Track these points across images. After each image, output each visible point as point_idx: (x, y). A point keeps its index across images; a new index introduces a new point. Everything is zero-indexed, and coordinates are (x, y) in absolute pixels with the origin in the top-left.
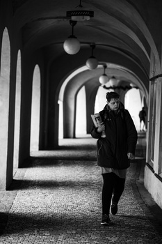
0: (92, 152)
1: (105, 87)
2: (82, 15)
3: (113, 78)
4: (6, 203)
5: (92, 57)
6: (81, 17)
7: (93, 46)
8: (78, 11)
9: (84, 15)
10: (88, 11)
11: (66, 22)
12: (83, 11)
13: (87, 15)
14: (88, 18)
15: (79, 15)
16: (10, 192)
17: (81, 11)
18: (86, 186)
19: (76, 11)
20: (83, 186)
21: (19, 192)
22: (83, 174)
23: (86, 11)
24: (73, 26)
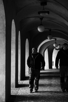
0: (51, 74)
1: (56, 49)
2: (44, 13)
3: (59, 45)
4: (15, 92)
5: (50, 35)
6: (44, 14)
7: (50, 30)
8: (43, 11)
9: (45, 13)
10: (47, 11)
11: (38, 19)
12: (45, 11)
13: (46, 13)
14: (47, 14)
15: (43, 13)
16: (17, 88)
17: (44, 11)
18: (49, 85)
19: (42, 11)
20: (48, 86)
21: (21, 88)
22: (48, 82)
23: (46, 11)
24: (41, 20)
